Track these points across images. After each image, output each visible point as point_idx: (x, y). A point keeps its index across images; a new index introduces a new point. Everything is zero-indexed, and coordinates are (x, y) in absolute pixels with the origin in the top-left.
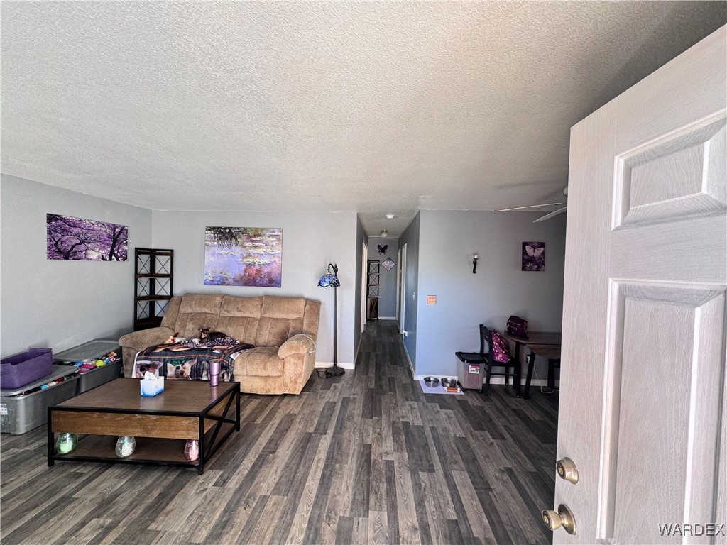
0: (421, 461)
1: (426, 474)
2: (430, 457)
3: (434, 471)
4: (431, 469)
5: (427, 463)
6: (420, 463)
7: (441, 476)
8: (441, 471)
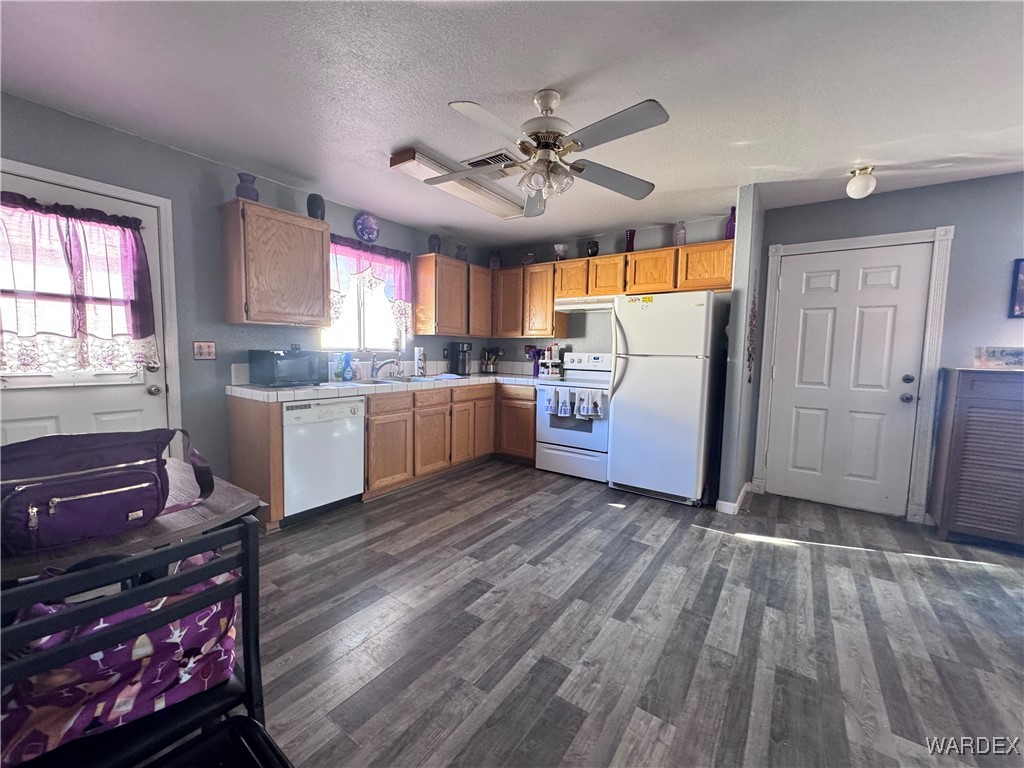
0: (805, 701)
1: (800, 671)
2: (777, 698)
3: (778, 670)
4: (784, 676)
5: (789, 689)
6: (810, 697)
7: (765, 656)
8: (761, 664)
